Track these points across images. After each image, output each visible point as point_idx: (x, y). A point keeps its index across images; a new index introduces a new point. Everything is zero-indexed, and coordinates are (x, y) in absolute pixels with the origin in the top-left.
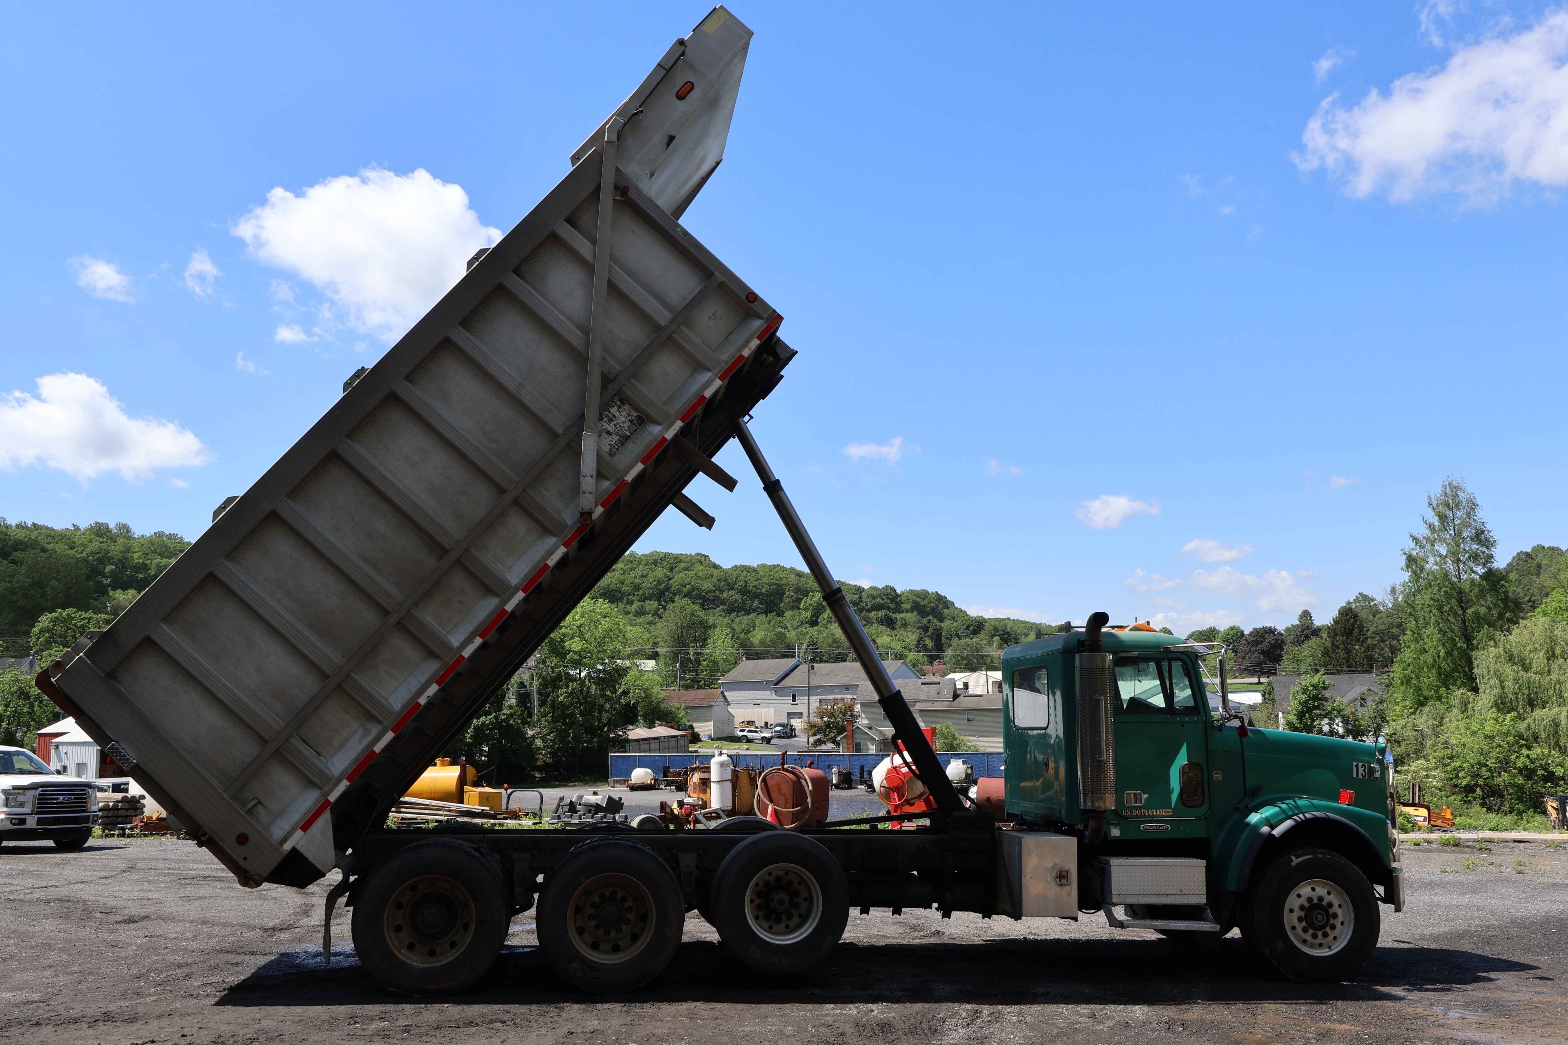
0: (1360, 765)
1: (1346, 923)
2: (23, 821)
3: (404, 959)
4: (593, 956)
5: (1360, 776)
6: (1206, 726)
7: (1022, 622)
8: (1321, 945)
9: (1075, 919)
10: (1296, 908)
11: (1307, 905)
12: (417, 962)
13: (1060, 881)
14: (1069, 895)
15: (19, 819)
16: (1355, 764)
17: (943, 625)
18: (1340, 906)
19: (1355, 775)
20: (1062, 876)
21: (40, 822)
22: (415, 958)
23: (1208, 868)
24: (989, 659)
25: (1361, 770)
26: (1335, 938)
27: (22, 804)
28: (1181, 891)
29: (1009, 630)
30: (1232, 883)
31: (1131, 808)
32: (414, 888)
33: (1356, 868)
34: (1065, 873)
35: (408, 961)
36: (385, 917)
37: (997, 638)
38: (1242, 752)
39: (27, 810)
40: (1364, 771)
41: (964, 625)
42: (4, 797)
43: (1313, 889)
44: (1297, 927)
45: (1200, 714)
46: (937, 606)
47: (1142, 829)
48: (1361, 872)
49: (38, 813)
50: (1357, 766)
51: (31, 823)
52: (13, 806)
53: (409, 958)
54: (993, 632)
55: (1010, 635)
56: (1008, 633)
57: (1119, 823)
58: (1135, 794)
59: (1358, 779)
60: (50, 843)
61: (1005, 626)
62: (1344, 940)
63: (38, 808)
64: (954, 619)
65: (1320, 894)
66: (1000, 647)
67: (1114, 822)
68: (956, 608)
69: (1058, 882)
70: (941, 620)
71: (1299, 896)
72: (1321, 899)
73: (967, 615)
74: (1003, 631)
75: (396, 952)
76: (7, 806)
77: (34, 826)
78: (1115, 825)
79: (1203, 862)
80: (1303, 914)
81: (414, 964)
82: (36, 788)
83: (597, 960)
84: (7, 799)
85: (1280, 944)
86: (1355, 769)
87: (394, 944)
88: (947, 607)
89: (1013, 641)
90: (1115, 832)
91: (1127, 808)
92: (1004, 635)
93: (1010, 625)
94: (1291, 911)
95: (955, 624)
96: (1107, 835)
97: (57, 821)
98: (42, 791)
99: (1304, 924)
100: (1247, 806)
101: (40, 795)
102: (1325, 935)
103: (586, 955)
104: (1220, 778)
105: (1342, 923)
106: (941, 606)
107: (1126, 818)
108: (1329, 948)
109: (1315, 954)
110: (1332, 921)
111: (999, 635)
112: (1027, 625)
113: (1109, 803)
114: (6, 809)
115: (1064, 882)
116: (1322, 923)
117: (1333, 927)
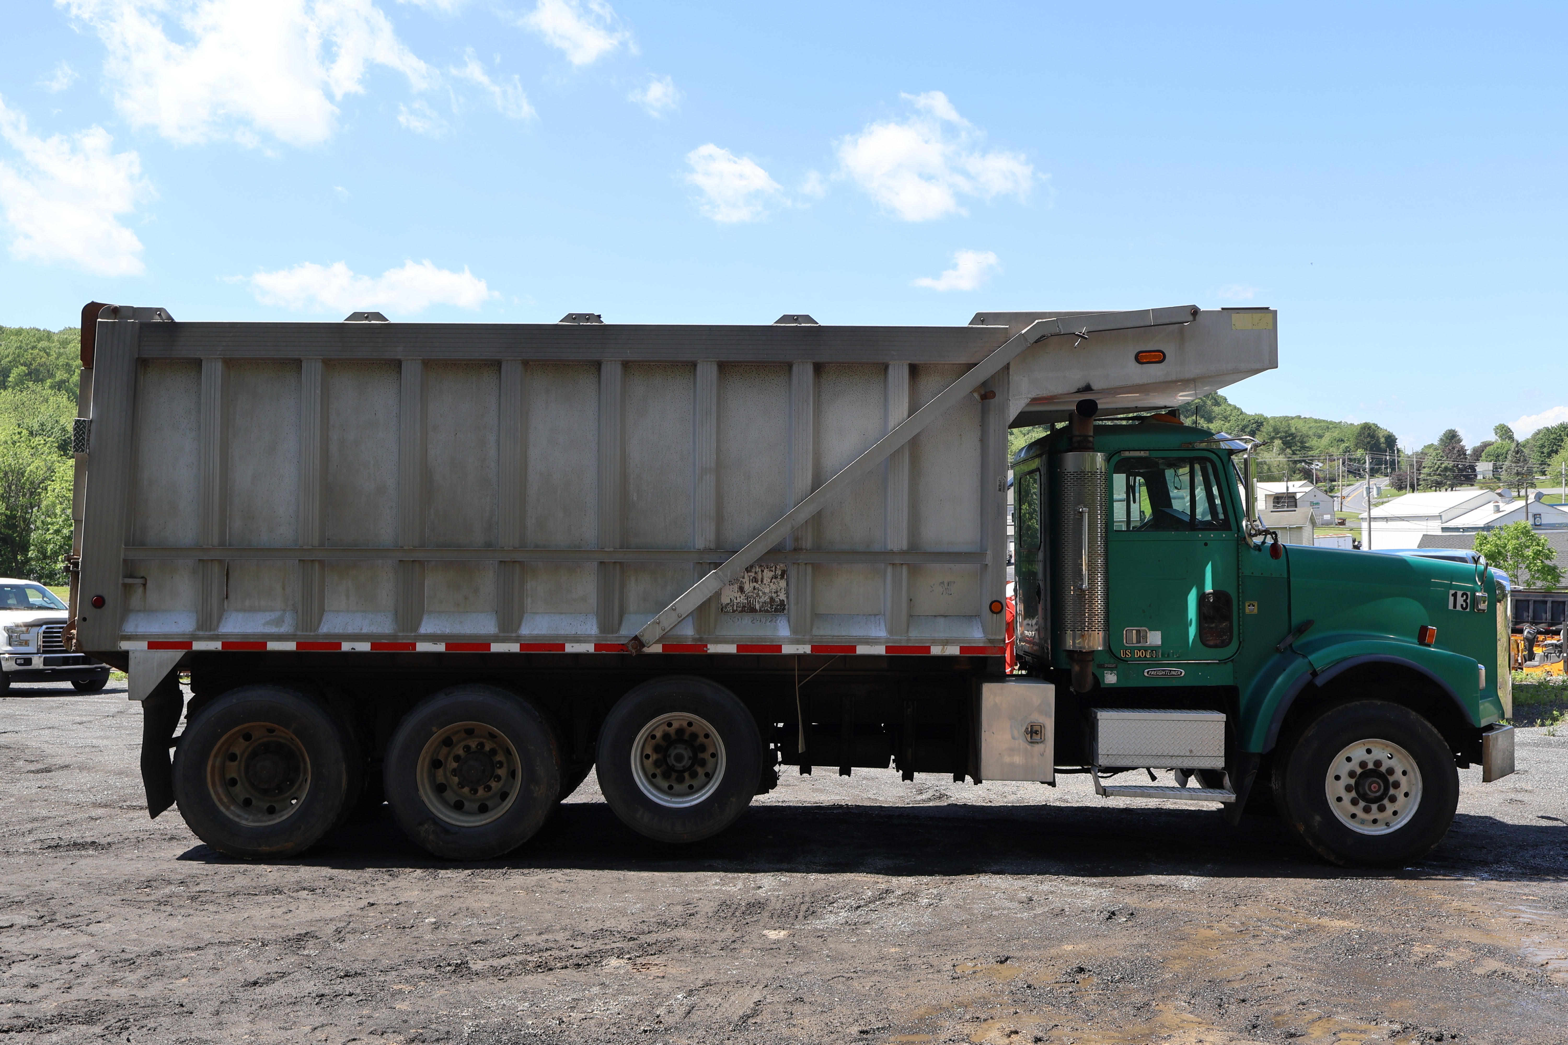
0: (1460, 593)
1: (1412, 795)
2: (28, 661)
3: (231, 816)
4: (449, 817)
5: (1459, 608)
6: (1238, 545)
7: (1316, 421)
8: (1375, 821)
9: (1053, 784)
10: (1344, 774)
11: (1359, 771)
12: (247, 820)
13: (1031, 737)
14: (1042, 755)
15: (25, 659)
16: (1452, 592)
17: (1211, 426)
18: (1404, 773)
19: (1451, 607)
20: (1033, 733)
21: (46, 662)
22: (246, 816)
23: (1227, 724)
24: (1266, 467)
25: (1460, 600)
26: (1395, 813)
27: (27, 643)
28: (1191, 751)
29: (1293, 430)
30: (1257, 744)
31: (1132, 650)
32: (247, 737)
33: (1429, 725)
34: (1038, 728)
35: (237, 819)
36: (209, 769)
37: (1278, 442)
38: (1289, 577)
39: (32, 649)
40: (1465, 601)
41: (1238, 426)
42: (6, 635)
43: (1369, 751)
44: (1344, 798)
45: (1231, 530)
46: (1205, 403)
47: (1146, 674)
48: (1436, 731)
49: (44, 652)
50: (1455, 595)
51: (38, 663)
52: (17, 645)
53: (239, 816)
54: (1273, 434)
55: (1294, 438)
56: (1292, 434)
57: (1116, 667)
58: (1138, 632)
59: (1454, 611)
60: (68, 685)
61: (1289, 426)
62: (1407, 815)
63: (44, 647)
64: (1226, 419)
65: (1378, 758)
66: (1282, 451)
67: (1109, 666)
68: (1230, 405)
69: (1029, 739)
70: (1210, 420)
71: (1349, 759)
72: (1378, 763)
73: (1242, 413)
74: (1286, 432)
75: (222, 809)
76: (10, 645)
77: (41, 667)
78: (1111, 669)
79: (1222, 717)
80: (1352, 782)
81: (244, 822)
82: (41, 625)
83: (453, 822)
84: (10, 637)
85: (1318, 818)
86: (1451, 599)
87: (220, 800)
88: (1217, 404)
89: (1299, 444)
90: (1111, 678)
91: (1126, 649)
92: (1286, 437)
93: (1300, 425)
94: (1337, 778)
95: (1227, 425)
96: (1097, 681)
97: (66, 661)
98: (47, 628)
99: (1353, 794)
100: (1291, 645)
101: (44, 632)
102: (1382, 809)
103: (441, 816)
104: (1256, 611)
105: (1406, 795)
106: (1209, 403)
107: (1124, 661)
108: (1387, 824)
109: (1366, 833)
110: (1392, 791)
111: (1281, 438)
112: (1322, 424)
113: (1096, 641)
114: (9, 648)
115: (1037, 738)
116: (1377, 794)
117: (1393, 799)
